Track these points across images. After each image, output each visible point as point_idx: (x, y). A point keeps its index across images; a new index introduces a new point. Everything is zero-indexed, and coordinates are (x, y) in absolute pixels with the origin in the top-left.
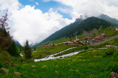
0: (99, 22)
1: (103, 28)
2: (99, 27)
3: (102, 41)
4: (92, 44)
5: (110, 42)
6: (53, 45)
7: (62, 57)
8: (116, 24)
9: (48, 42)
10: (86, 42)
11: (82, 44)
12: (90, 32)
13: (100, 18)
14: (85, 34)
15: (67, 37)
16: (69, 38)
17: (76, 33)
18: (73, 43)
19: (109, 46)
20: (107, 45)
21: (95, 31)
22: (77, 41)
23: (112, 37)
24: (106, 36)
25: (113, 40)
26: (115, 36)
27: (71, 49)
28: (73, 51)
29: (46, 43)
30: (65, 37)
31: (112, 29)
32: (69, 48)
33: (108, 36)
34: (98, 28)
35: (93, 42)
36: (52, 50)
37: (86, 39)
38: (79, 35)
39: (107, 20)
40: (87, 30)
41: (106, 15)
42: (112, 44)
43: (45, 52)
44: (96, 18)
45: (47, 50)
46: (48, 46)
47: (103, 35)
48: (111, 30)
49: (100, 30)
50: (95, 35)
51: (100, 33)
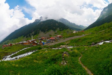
0: (57, 24)
1: (60, 30)
2: (56, 29)
3: (57, 41)
4: (46, 45)
5: (65, 43)
6: (11, 45)
7: (17, 58)
8: (74, 28)
9: (8, 41)
10: (41, 42)
11: (37, 44)
12: (46, 33)
13: (59, 21)
14: (42, 34)
15: (24, 37)
16: (26, 37)
17: (33, 33)
18: (28, 43)
19: (64, 46)
20: (61, 46)
21: (52, 32)
22: (32, 41)
23: (68, 38)
24: (61, 37)
25: (68, 41)
26: (71, 38)
27: (25, 50)
28: (27, 51)
29: (6, 42)
30: (23, 36)
31: (70, 31)
32: (24, 48)
33: (64, 37)
34: (54, 30)
35: (48, 42)
36: (9, 51)
37: (42, 39)
38: (36, 35)
39: (66, 24)
40: (44, 31)
41: (66, 20)
42: (67, 44)
43: (4, 53)
44: (55, 20)
45: (5, 50)
46: (6, 46)
47: (59, 37)
48: (68, 32)
49: (56, 32)
50: (51, 35)
51: (56, 34)
